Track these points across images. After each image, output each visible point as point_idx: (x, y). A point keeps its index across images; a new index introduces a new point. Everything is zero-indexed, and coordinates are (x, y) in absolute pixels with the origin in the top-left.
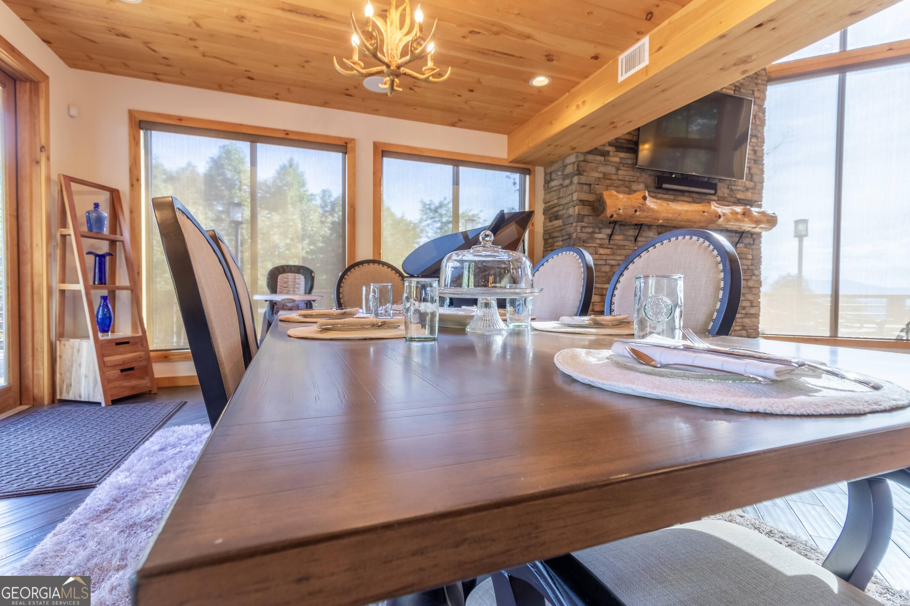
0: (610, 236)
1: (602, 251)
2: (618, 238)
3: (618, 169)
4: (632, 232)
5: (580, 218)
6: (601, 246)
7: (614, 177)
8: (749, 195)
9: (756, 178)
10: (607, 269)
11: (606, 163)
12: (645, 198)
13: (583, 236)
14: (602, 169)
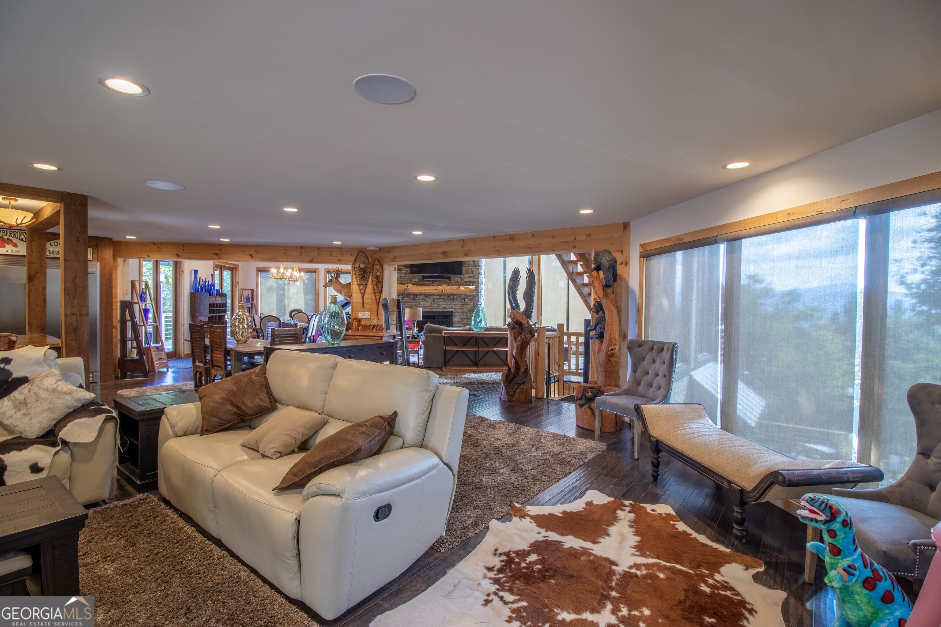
2: (406, 299)
3: (406, 274)
4: (412, 297)
7: (404, 277)
8: (471, 279)
9: (475, 273)
12: (407, 286)
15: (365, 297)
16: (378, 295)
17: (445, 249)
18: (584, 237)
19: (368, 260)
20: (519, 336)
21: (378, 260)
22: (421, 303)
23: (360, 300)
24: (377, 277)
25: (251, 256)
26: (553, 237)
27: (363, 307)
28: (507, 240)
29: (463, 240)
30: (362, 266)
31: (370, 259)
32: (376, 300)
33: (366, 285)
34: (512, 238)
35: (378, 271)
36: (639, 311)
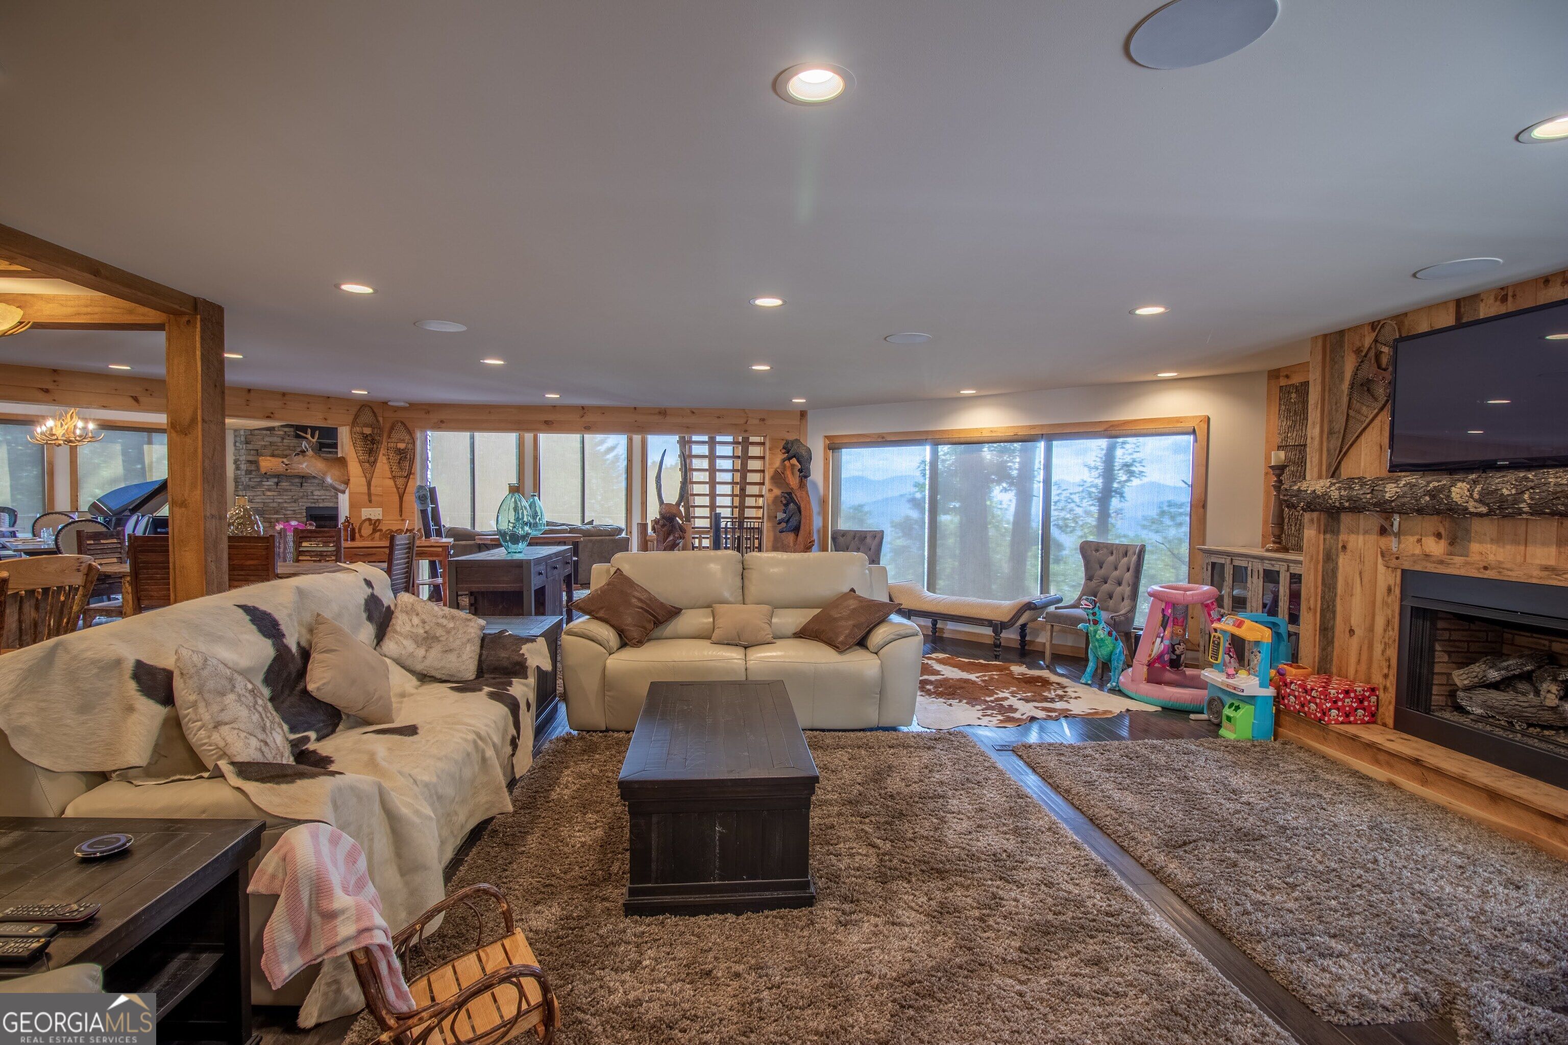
0: (277, 484)
1: (269, 493)
2: (284, 484)
5: (248, 472)
6: (269, 490)
10: (275, 505)
11: (271, 435)
13: (252, 484)
14: (267, 439)
15: (373, 483)
16: (400, 481)
17: (549, 417)
18: (756, 422)
19: (378, 421)
20: (669, 535)
21: (402, 423)
22: (316, 493)
23: (364, 489)
24: (399, 452)
25: (136, 399)
26: (719, 417)
27: (370, 501)
28: (655, 414)
29: (583, 408)
30: (368, 431)
31: (381, 419)
32: (398, 489)
33: (375, 462)
34: (663, 413)
35: (403, 441)
36: (824, 502)
